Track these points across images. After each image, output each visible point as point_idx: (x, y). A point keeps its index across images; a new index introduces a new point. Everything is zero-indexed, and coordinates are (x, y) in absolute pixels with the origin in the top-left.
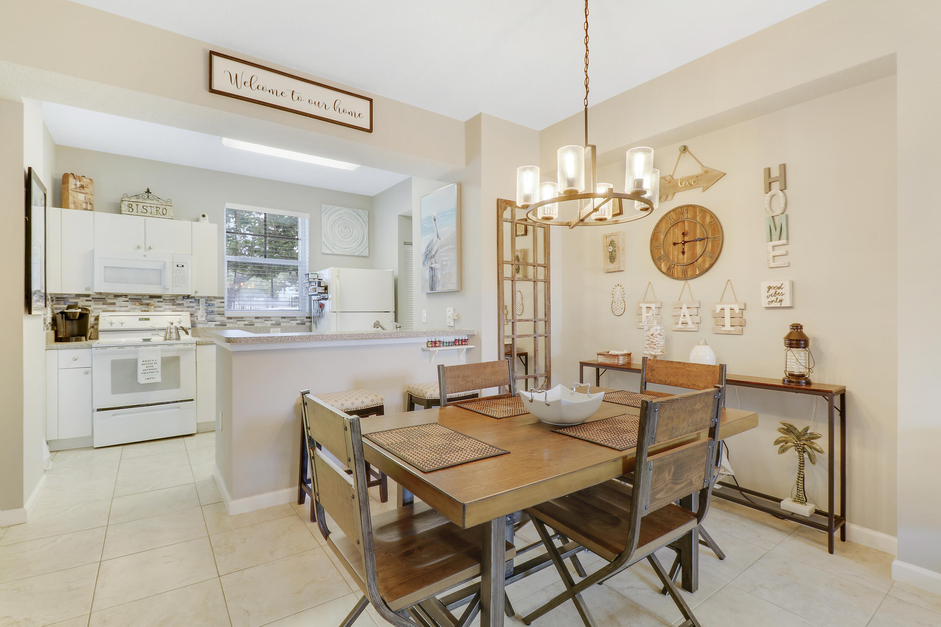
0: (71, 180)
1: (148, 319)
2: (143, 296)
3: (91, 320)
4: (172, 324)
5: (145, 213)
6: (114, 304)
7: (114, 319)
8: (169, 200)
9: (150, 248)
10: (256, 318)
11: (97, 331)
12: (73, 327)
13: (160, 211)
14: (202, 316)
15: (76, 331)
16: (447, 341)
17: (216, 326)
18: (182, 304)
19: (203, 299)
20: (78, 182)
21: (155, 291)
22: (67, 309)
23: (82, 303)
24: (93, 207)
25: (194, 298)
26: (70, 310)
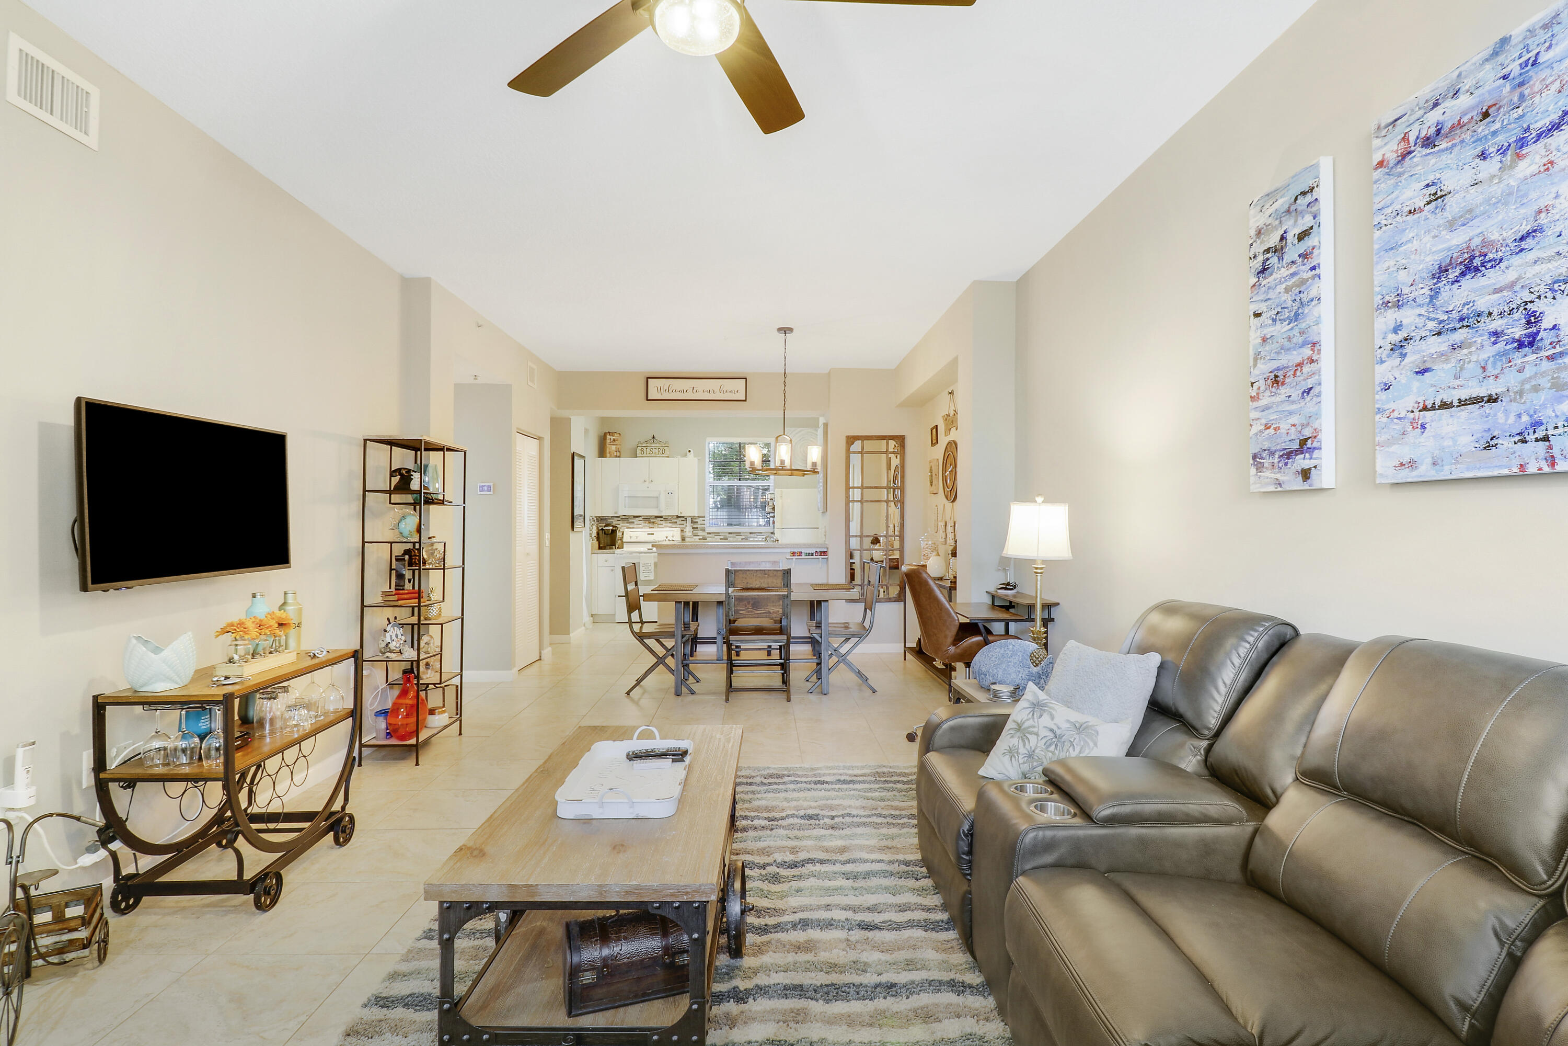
0: (608, 437)
1: (653, 534)
2: (651, 516)
3: (619, 534)
4: (666, 538)
5: (651, 455)
7: (632, 534)
8: (667, 442)
9: (652, 481)
10: (730, 533)
11: (623, 543)
12: (608, 540)
13: (661, 451)
14: (689, 531)
15: (609, 543)
16: (808, 552)
17: (700, 539)
18: (676, 522)
19: (690, 518)
20: (612, 438)
21: (655, 513)
22: (605, 527)
23: (615, 522)
24: (620, 454)
25: (683, 517)
26: (606, 528)
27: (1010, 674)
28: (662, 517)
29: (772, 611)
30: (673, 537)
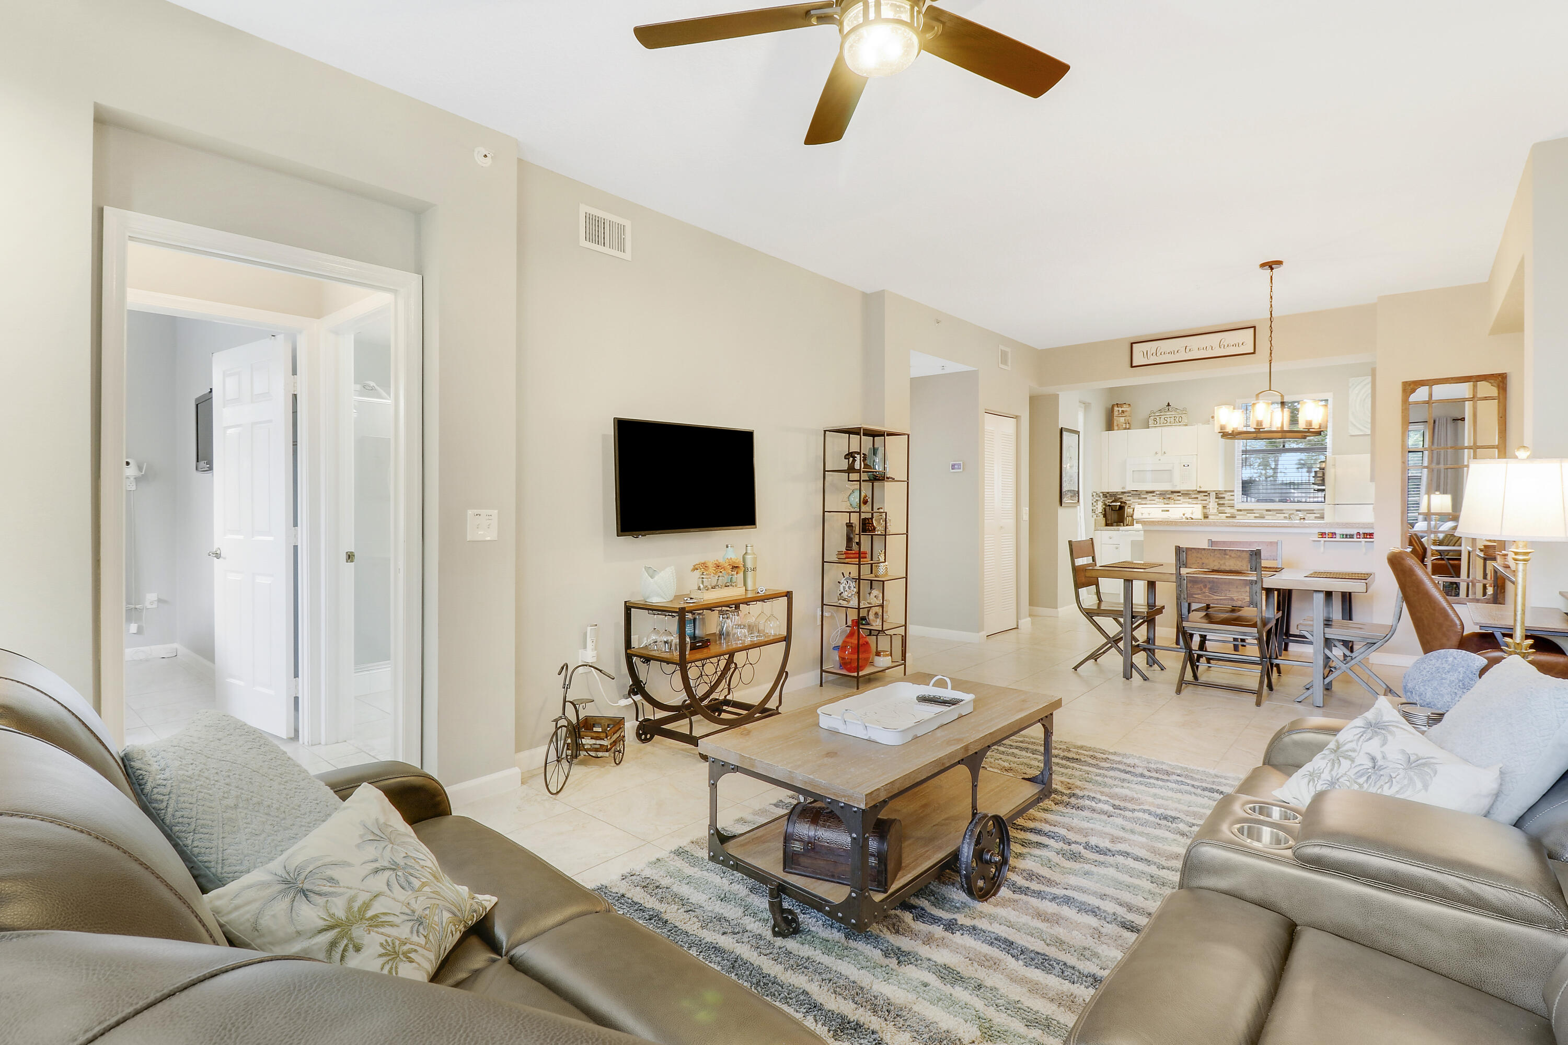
0: (1116, 409)
1: (1168, 511)
2: (1167, 491)
3: (1128, 511)
4: (1184, 515)
5: (1166, 424)
6: (1146, 498)
7: (1144, 511)
8: (1185, 409)
9: (1165, 453)
10: (1267, 510)
11: (1133, 520)
12: (1114, 516)
13: (1177, 420)
14: (1214, 508)
15: (1116, 520)
16: (1345, 533)
17: (1227, 517)
18: (1197, 498)
19: (1214, 493)
20: (1120, 409)
21: (1168, 487)
22: (1111, 502)
23: (1125, 498)
24: (1130, 426)
25: (1205, 492)
26: (1113, 504)
27: (1442, 696)
28: (1179, 492)
29: (1235, 598)
30: (1192, 513)
